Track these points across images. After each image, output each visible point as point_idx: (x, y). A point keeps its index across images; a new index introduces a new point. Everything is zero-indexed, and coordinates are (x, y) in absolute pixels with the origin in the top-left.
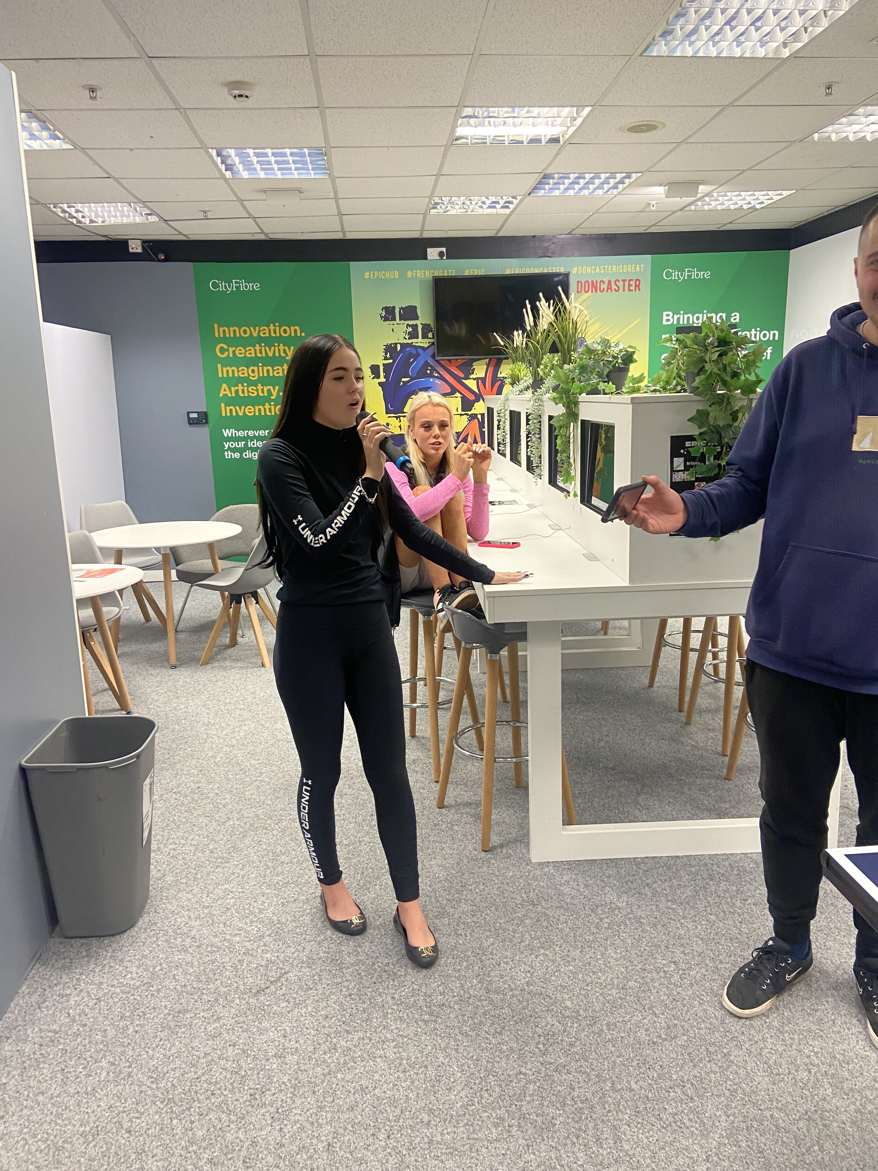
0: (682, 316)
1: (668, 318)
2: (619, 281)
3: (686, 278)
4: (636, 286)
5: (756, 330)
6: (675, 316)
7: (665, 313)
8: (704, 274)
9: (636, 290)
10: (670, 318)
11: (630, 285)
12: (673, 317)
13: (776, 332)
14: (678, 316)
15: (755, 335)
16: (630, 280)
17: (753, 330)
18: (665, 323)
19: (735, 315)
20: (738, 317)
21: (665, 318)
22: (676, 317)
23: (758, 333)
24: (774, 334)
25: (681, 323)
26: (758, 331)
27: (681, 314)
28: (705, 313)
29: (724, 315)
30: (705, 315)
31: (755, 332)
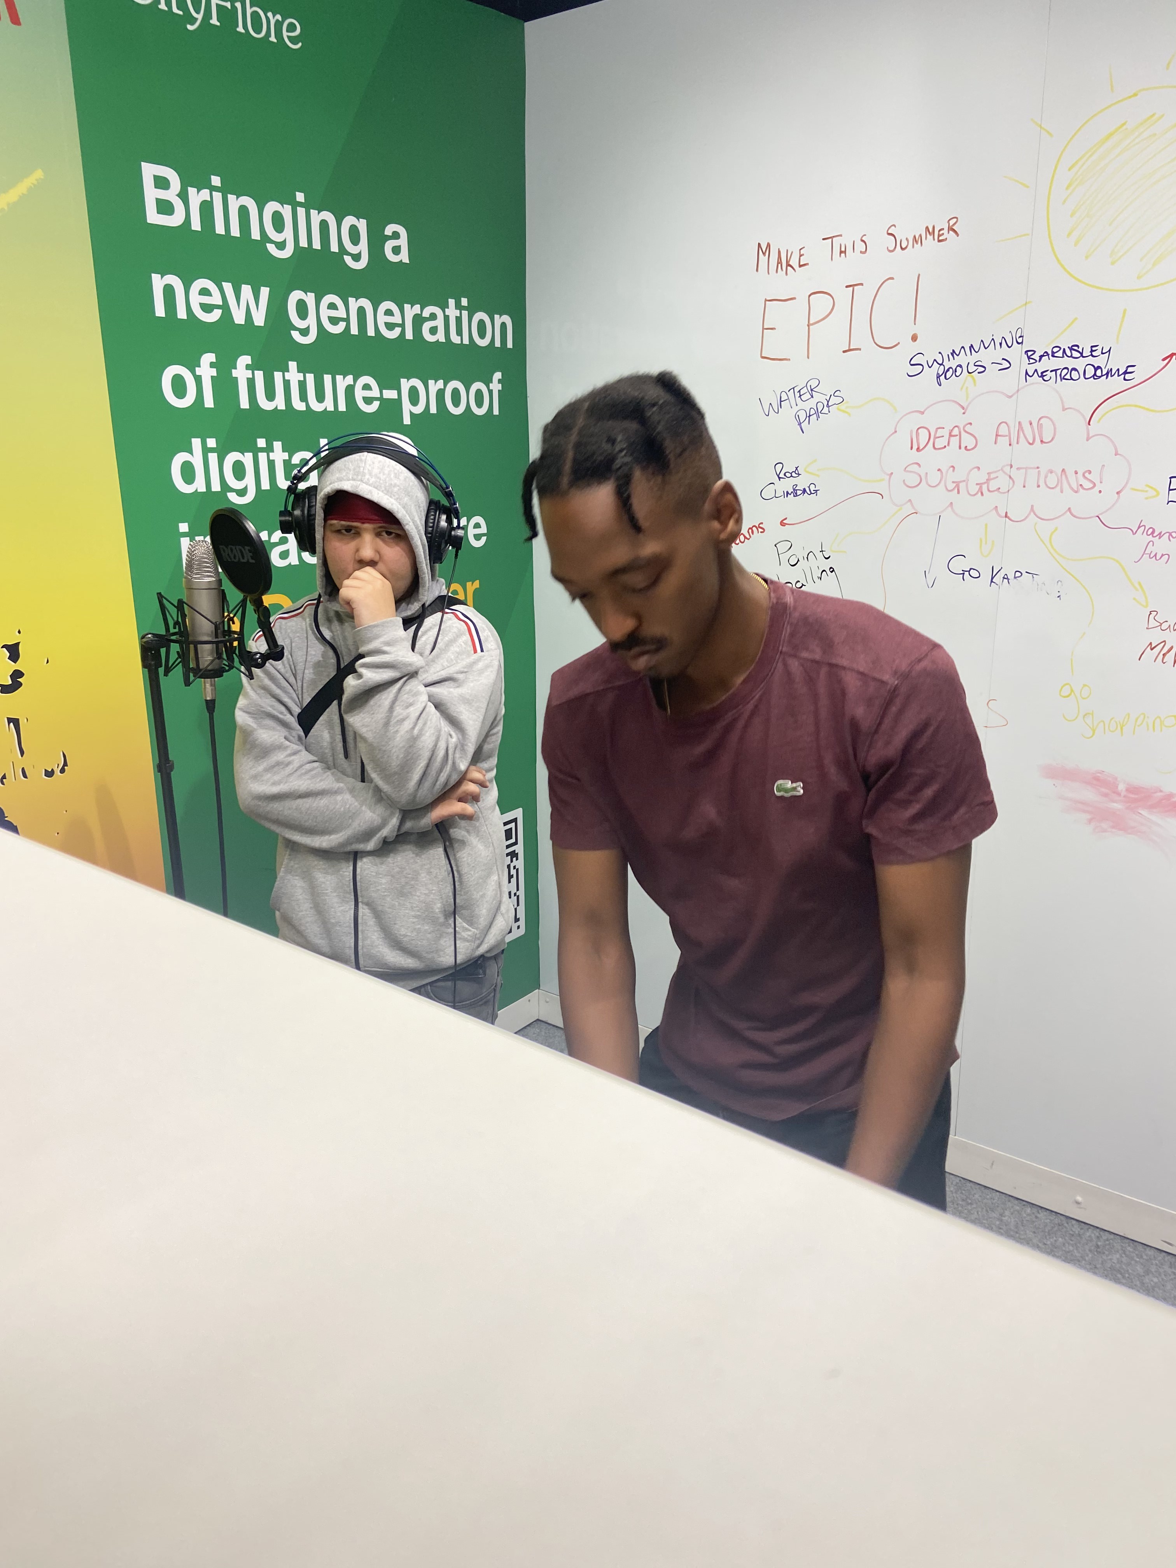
0: (217, 197)
1: (162, 194)
3: (214, 21)
5: (458, 306)
6: (192, 191)
7: (149, 171)
8: (279, 25)
10: (171, 195)
12: (183, 196)
13: (507, 319)
14: (205, 194)
15: (459, 320)
17: (452, 302)
18: (153, 217)
19: (396, 235)
20: (403, 242)
21: (151, 194)
22: (197, 197)
23: (465, 314)
24: (503, 325)
25: (220, 229)
26: (464, 308)
27: (216, 189)
28: (300, 204)
29: (362, 225)
30: (301, 211)
31: (457, 313)
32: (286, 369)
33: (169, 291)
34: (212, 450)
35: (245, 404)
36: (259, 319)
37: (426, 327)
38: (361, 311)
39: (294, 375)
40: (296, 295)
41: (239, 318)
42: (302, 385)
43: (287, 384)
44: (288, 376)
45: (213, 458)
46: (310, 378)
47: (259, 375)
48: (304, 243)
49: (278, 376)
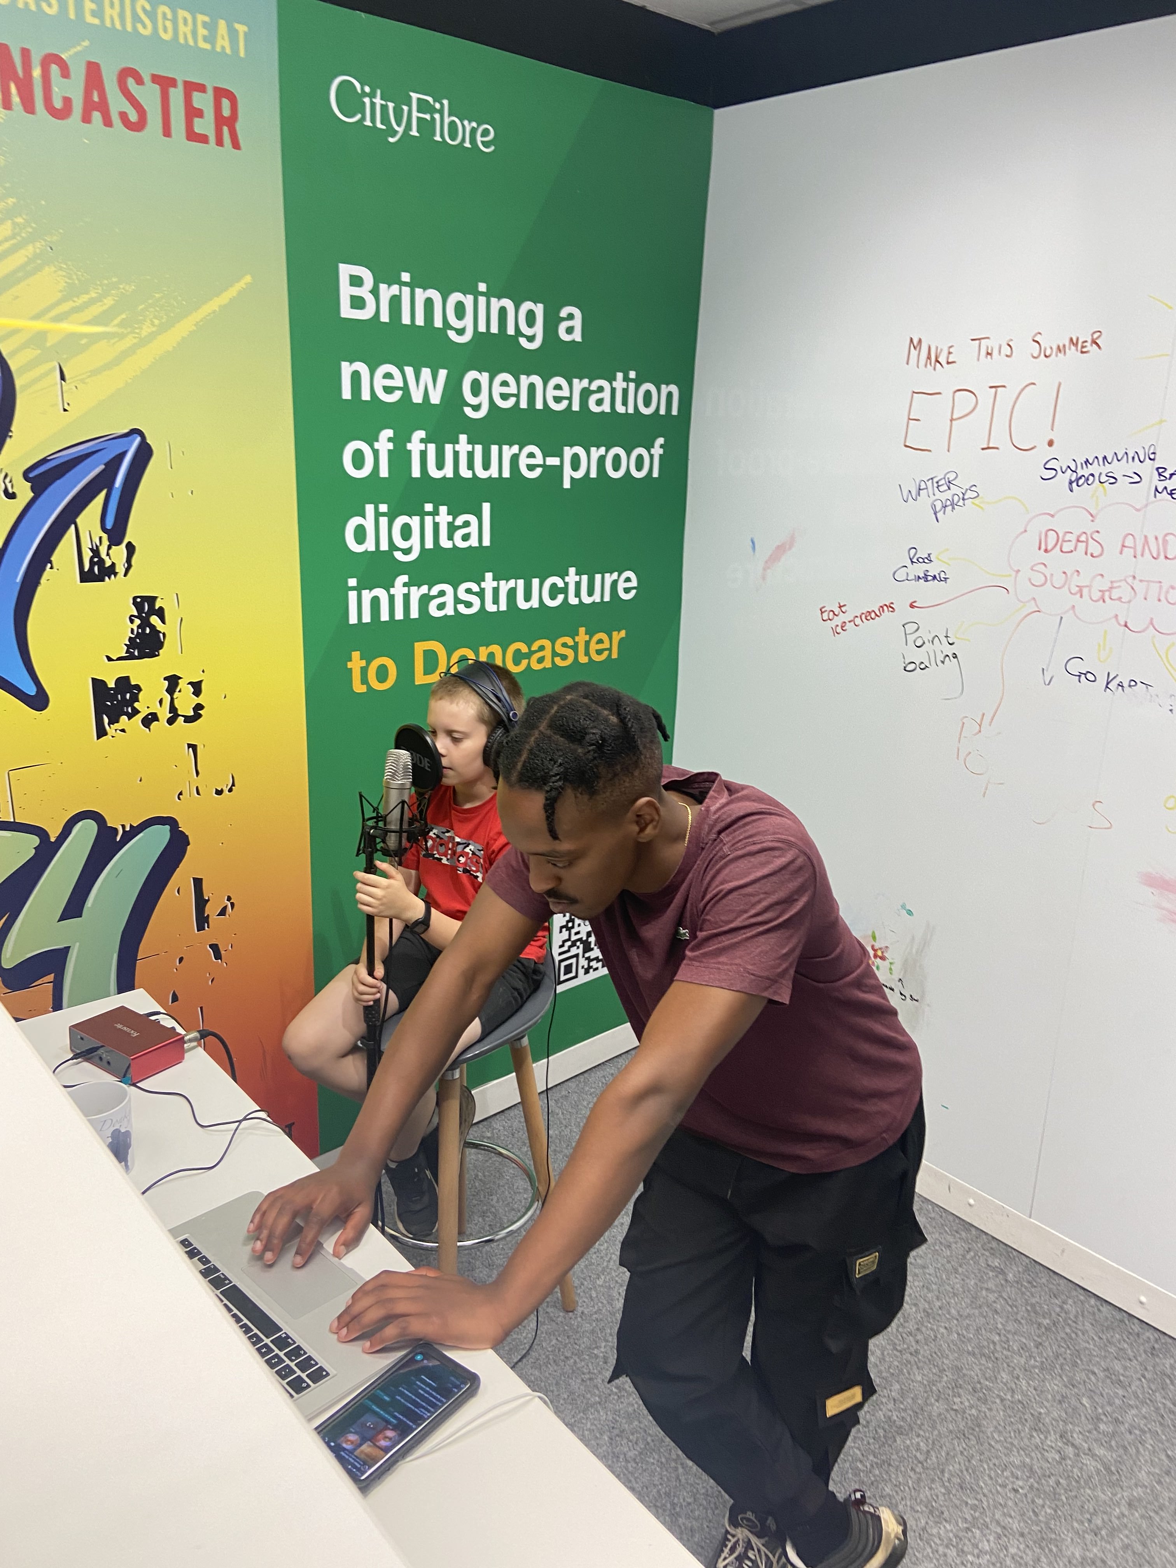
0: (406, 290)
1: (356, 291)
2: (140, 81)
3: (414, 133)
4: (220, 121)
5: (626, 379)
6: (383, 287)
7: (345, 271)
8: (473, 131)
9: (220, 142)
10: (364, 292)
11: (193, 113)
12: (375, 292)
13: (674, 389)
14: (395, 289)
15: (625, 392)
16: (191, 87)
17: (620, 375)
18: (346, 312)
19: (571, 317)
20: (577, 323)
21: (346, 291)
22: (387, 292)
23: (632, 386)
24: (670, 395)
25: (406, 320)
26: (632, 380)
27: (406, 284)
28: (482, 294)
29: (539, 310)
30: (482, 300)
31: (624, 385)
32: (456, 441)
33: (356, 377)
34: (383, 514)
35: (416, 473)
36: (435, 398)
37: (592, 400)
38: (532, 387)
39: (463, 445)
40: (472, 375)
41: (417, 397)
42: (471, 455)
43: (456, 454)
44: (457, 448)
45: (384, 521)
46: (479, 448)
47: (432, 448)
48: (482, 328)
49: (449, 448)
